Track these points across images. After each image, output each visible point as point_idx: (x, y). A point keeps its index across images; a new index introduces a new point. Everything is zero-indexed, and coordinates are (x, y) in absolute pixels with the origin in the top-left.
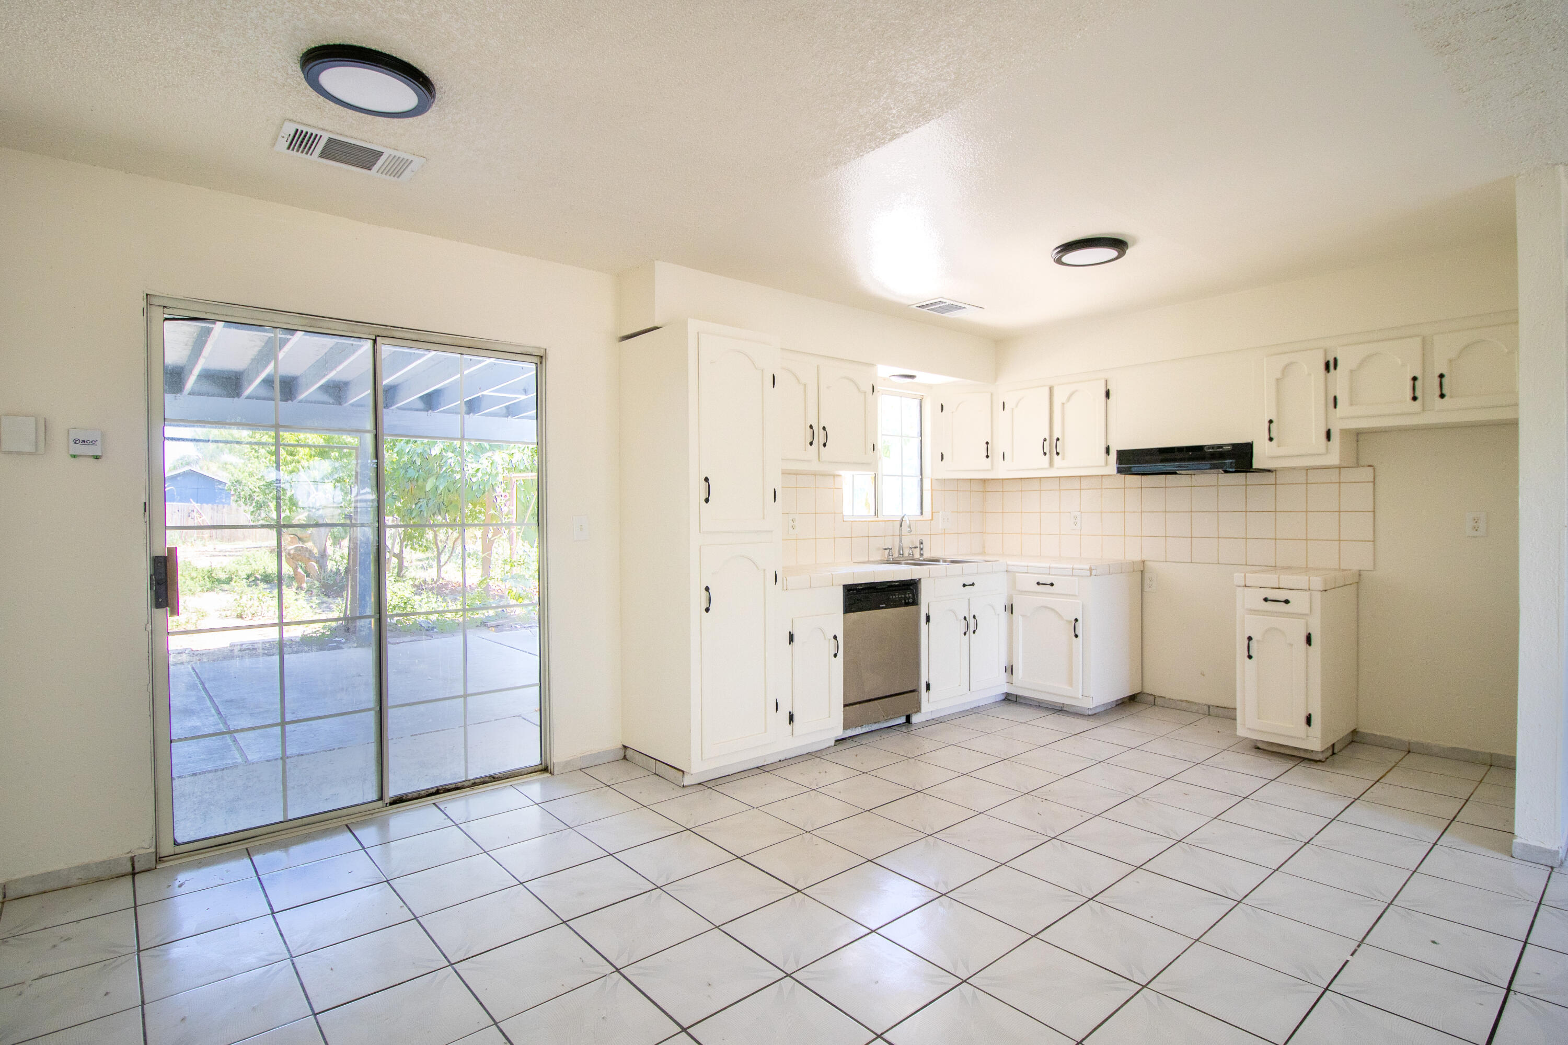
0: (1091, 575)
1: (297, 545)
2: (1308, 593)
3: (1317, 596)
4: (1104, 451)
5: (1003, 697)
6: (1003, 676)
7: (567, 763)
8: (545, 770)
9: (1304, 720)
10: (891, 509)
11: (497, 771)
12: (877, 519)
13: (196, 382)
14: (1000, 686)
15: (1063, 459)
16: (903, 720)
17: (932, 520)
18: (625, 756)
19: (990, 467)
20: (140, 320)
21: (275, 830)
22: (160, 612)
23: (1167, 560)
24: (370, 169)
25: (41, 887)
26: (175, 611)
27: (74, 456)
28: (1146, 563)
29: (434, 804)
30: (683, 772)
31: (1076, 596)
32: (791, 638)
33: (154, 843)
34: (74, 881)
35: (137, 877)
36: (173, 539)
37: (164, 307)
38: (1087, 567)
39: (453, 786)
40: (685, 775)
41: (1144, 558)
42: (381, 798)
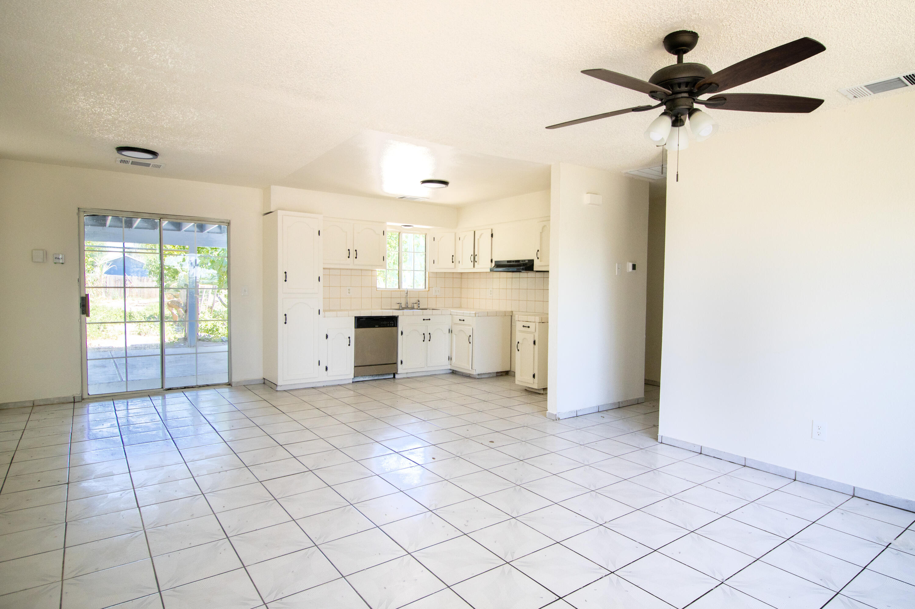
0: (475, 316)
1: (173, 299)
2: (535, 323)
3: (537, 324)
4: (490, 261)
5: (451, 371)
6: (447, 362)
7: (238, 382)
8: (230, 385)
9: (532, 376)
10: (407, 285)
11: (209, 384)
12: (399, 290)
13: (111, 221)
14: (446, 366)
15: (478, 264)
16: (392, 376)
17: (429, 290)
18: (264, 382)
19: (454, 267)
20: (77, 217)
21: (122, 394)
22: (84, 316)
23: (527, 311)
24: (149, 167)
25: (45, 403)
26: (88, 315)
27: (55, 263)
28: (513, 312)
29: (182, 392)
30: (277, 385)
31: (471, 325)
32: (327, 337)
33: (81, 393)
34: (55, 402)
35: (75, 403)
36: (88, 291)
37: (84, 212)
38: (474, 312)
39: (191, 387)
40: (278, 387)
41: (512, 310)
42: (162, 388)
